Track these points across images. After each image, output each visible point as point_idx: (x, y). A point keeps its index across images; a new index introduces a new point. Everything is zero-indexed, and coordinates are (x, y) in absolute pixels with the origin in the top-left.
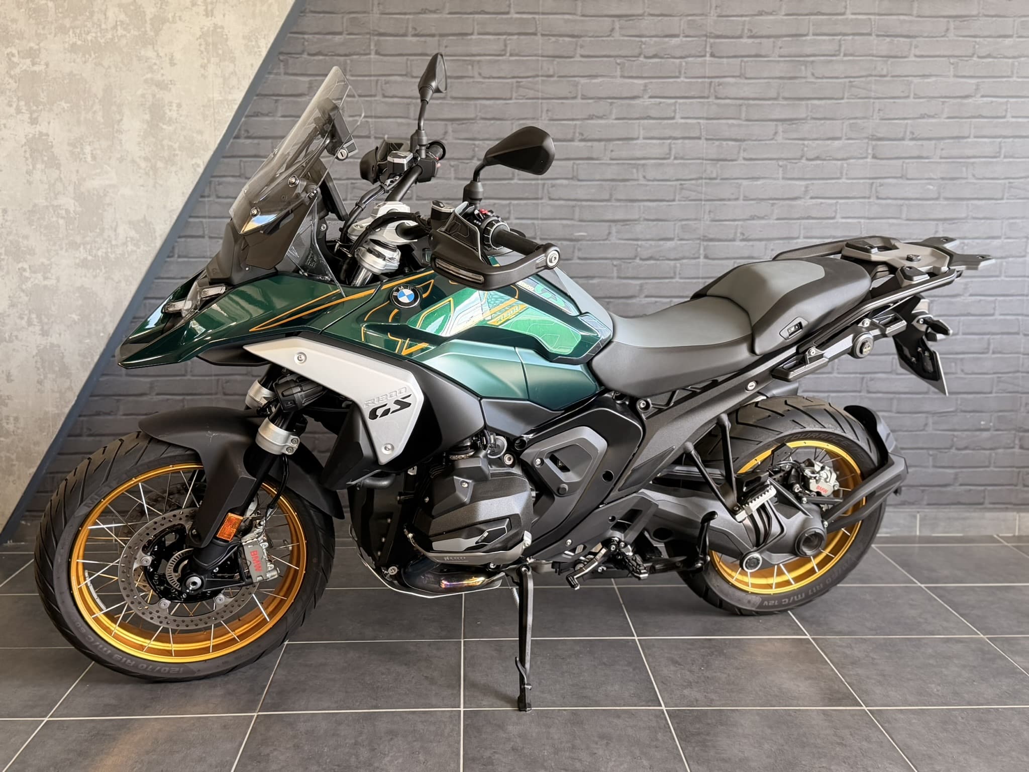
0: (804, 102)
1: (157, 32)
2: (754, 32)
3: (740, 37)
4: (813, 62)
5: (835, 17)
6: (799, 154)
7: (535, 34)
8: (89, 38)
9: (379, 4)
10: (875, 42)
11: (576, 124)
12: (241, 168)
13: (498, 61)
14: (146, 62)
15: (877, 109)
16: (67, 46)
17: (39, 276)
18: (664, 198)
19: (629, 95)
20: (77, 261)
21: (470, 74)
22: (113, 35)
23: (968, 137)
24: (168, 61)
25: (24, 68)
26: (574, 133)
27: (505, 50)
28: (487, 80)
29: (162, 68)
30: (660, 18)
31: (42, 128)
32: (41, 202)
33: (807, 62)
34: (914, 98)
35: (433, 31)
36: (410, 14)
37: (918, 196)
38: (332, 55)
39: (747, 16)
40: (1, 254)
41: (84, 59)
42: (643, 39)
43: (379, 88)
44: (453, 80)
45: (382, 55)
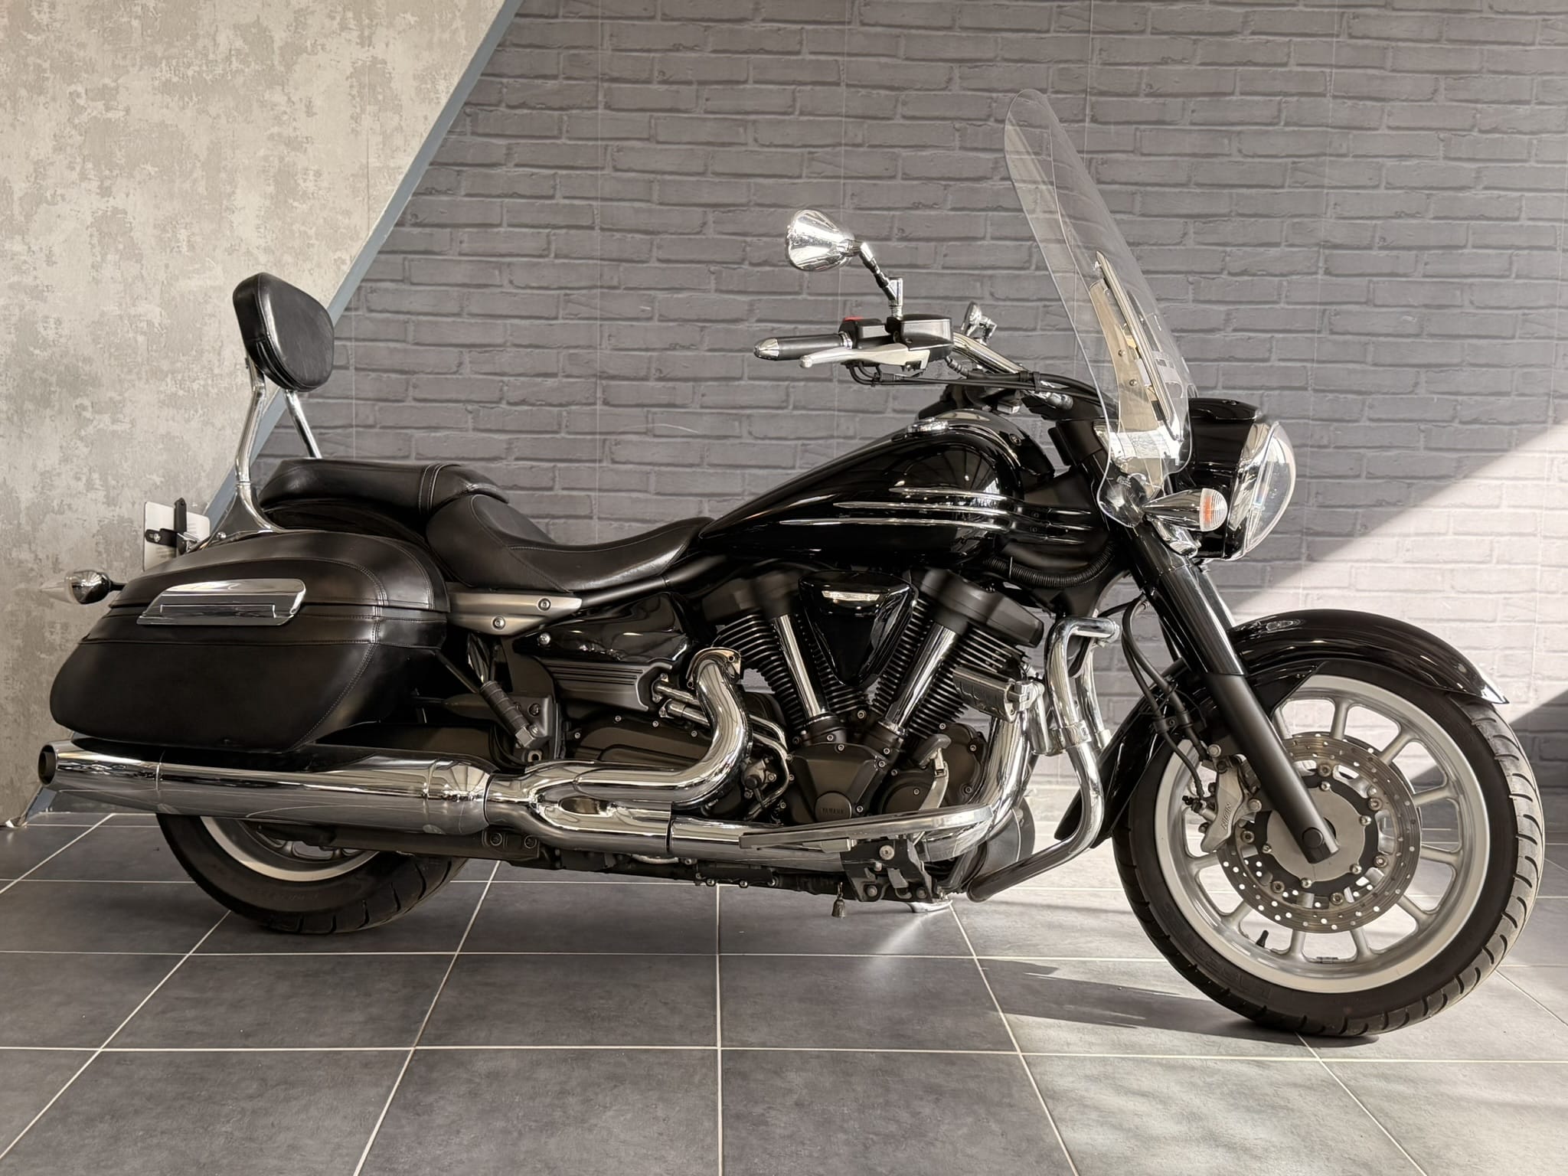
0: (1226, 191)
1: (289, 67)
2: (1155, 88)
3: (1136, 95)
4: (1239, 133)
5: (1275, 69)
6: (1218, 266)
7: (838, 84)
8: (190, 73)
9: (611, 35)
10: (1331, 106)
11: (894, 216)
12: (404, 269)
13: (784, 121)
14: (272, 109)
15: (1332, 203)
16: (157, 83)
17: (106, 418)
18: (1019, 326)
19: (972, 176)
20: (162, 397)
21: (742, 140)
22: (224, 70)
23: (1464, 247)
24: (304, 109)
25: (94, 114)
26: (891, 228)
27: (793, 106)
28: (766, 149)
29: (295, 120)
30: (1019, 65)
31: (118, 201)
32: (112, 309)
33: (1233, 132)
34: (1387, 188)
35: (690, 78)
36: (656, 51)
37: (1390, 330)
38: (541, 109)
39: (1145, 64)
40: (51, 385)
41: (181, 104)
42: (994, 95)
43: (609, 157)
44: (716, 149)
45: (614, 110)
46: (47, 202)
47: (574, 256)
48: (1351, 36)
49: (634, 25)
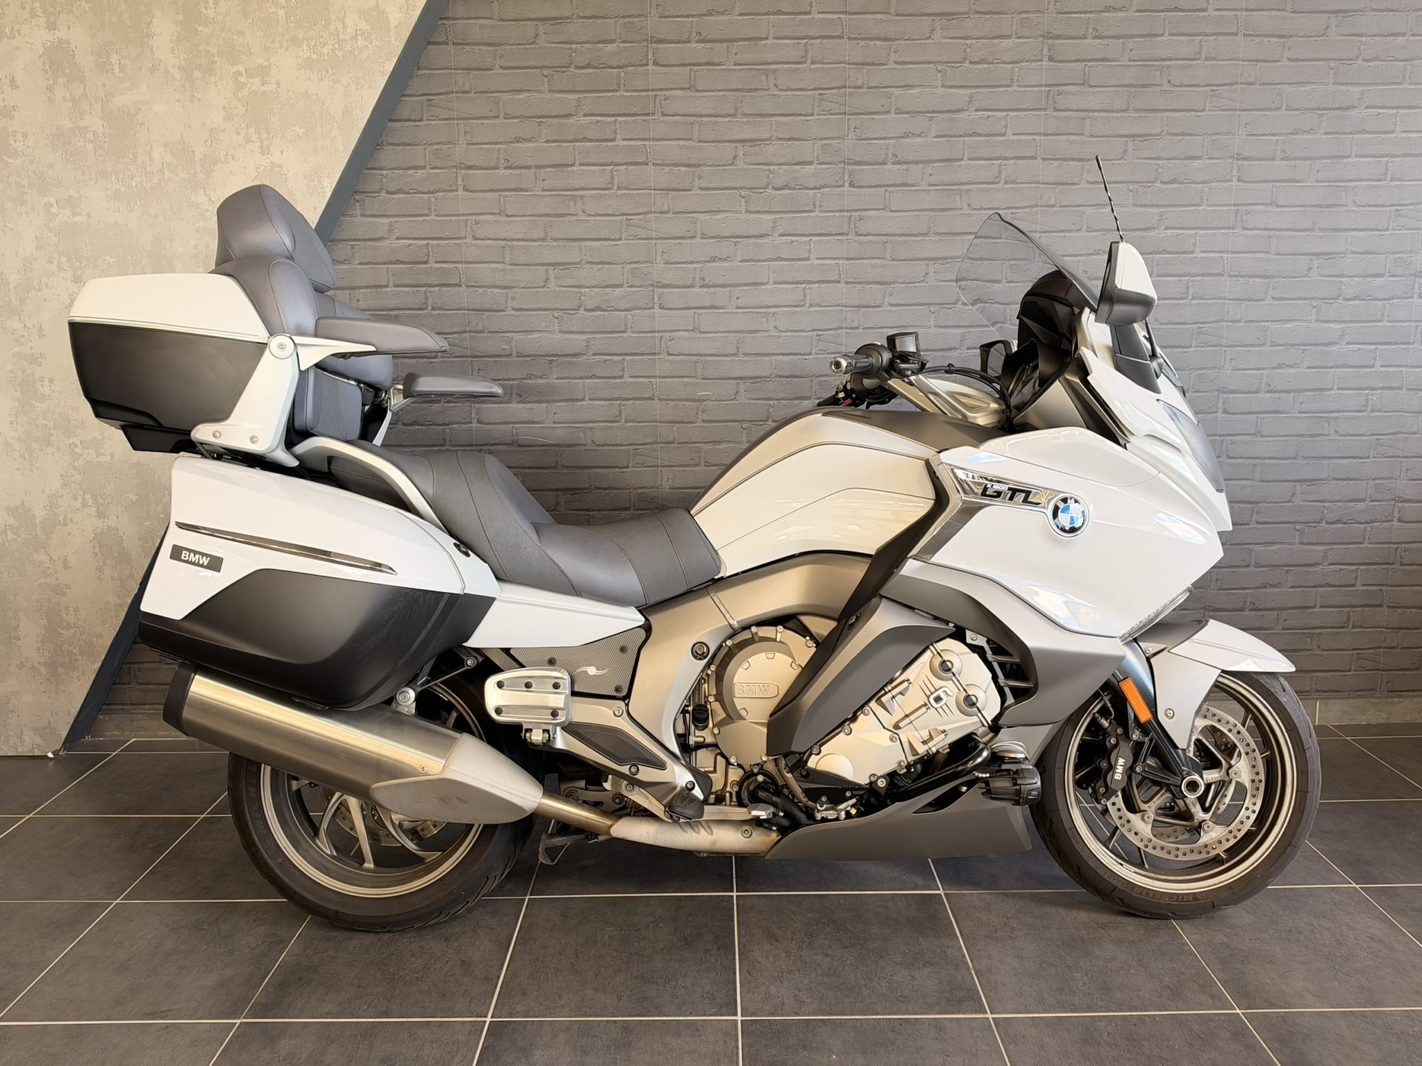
0: (959, 238)
1: (208, 174)
2: (900, 156)
3: (885, 163)
4: (969, 190)
5: (995, 138)
6: (954, 299)
7: (646, 164)
8: (134, 183)
9: (465, 132)
10: (1041, 166)
11: (695, 268)
13: (605, 195)
14: (198, 208)
16: (109, 192)
17: (92, 452)
18: (798, 351)
19: (756, 233)
21: (573, 212)
22: (159, 179)
25: (64, 219)
26: (694, 276)
27: (612, 183)
28: (592, 218)
30: (790, 143)
33: (962, 191)
34: (1087, 232)
35: (528, 163)
36: (501, 143)
38: (414, 193)
39: (891, 138)
40: (50, 429)
41: (129, 207)
42: (771, 168)
43: (469, 230)
44: (551, 219)
45: (471, 191)
46: (35, 289)
47: (447, 307)
48: (1056, 110)
49: (482, 123)
